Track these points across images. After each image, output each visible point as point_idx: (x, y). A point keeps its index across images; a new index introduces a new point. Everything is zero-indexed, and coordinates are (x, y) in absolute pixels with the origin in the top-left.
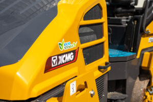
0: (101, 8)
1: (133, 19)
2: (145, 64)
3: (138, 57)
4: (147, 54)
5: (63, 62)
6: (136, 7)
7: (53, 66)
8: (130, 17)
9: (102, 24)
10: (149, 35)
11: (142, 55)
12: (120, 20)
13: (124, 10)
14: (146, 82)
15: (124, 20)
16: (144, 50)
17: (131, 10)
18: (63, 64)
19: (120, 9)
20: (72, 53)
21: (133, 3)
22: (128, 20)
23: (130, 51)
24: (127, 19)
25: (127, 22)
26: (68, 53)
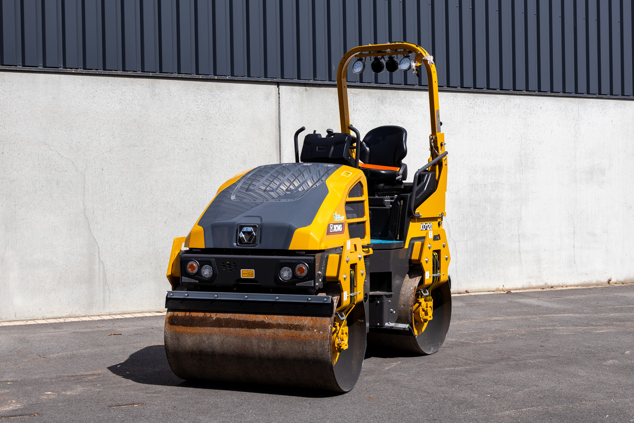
0: (362, 186)
1: (399, 199)
2: (415, 256)
3: (407, 246)
4: (418, 244)
5: (336, 231)
6: (404, 181)
7: (331, 231)
8: (396, 196)
9: (363, 202)
10: (420, 219)
11: (412, 246)
12: (382, 200)
13: (387, 187)
14: (418, 279)
15: (387, 200)
16: (414, 239)
17: (398, 187)
18: (336, 232)
19: (382, 185)
20: (341, 225)
21: (400, 177)
22: (393, 201)
23: (396, 240)
24: (392, 199)
25: (391, 203)
26: (339, 224)
